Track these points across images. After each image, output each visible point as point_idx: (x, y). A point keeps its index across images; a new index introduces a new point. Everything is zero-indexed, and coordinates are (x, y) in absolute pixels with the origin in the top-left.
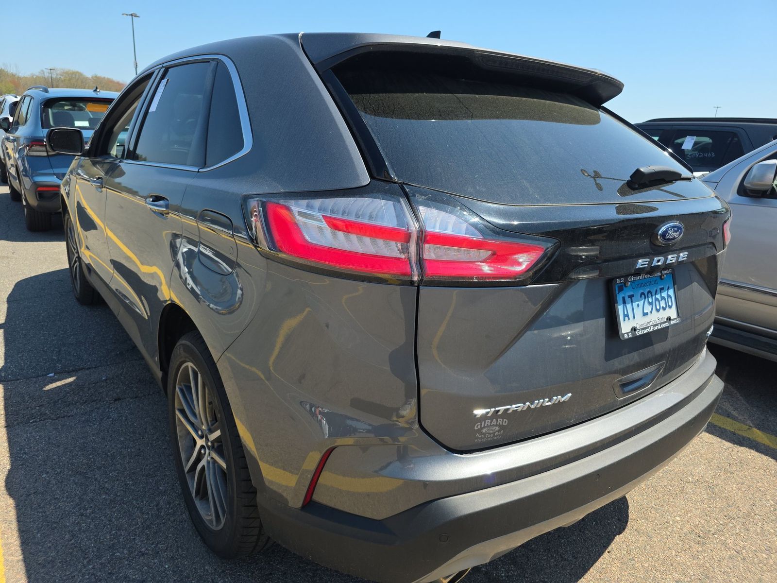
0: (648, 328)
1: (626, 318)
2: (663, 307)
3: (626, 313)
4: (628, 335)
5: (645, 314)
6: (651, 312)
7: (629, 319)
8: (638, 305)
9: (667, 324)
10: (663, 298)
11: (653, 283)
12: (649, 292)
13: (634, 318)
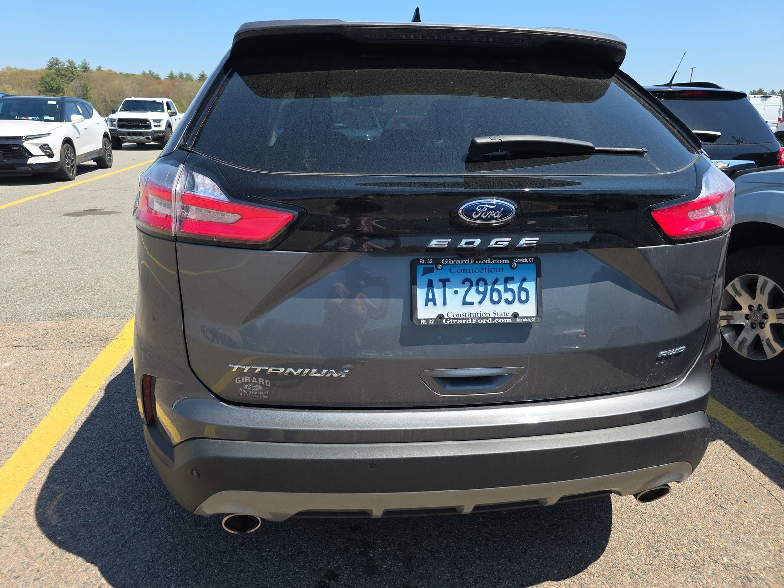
0: (466, 319)
1: (430, 303)
2: (507, 300)
4: (428, 322)
5: (467, 304)
6: (480, 302)
7: (435, 304)
8: (456, 292)
9: (508, 321)
10: (509, 290)
11: (495, 270)
12: (481, 280)
13: (445, 304)
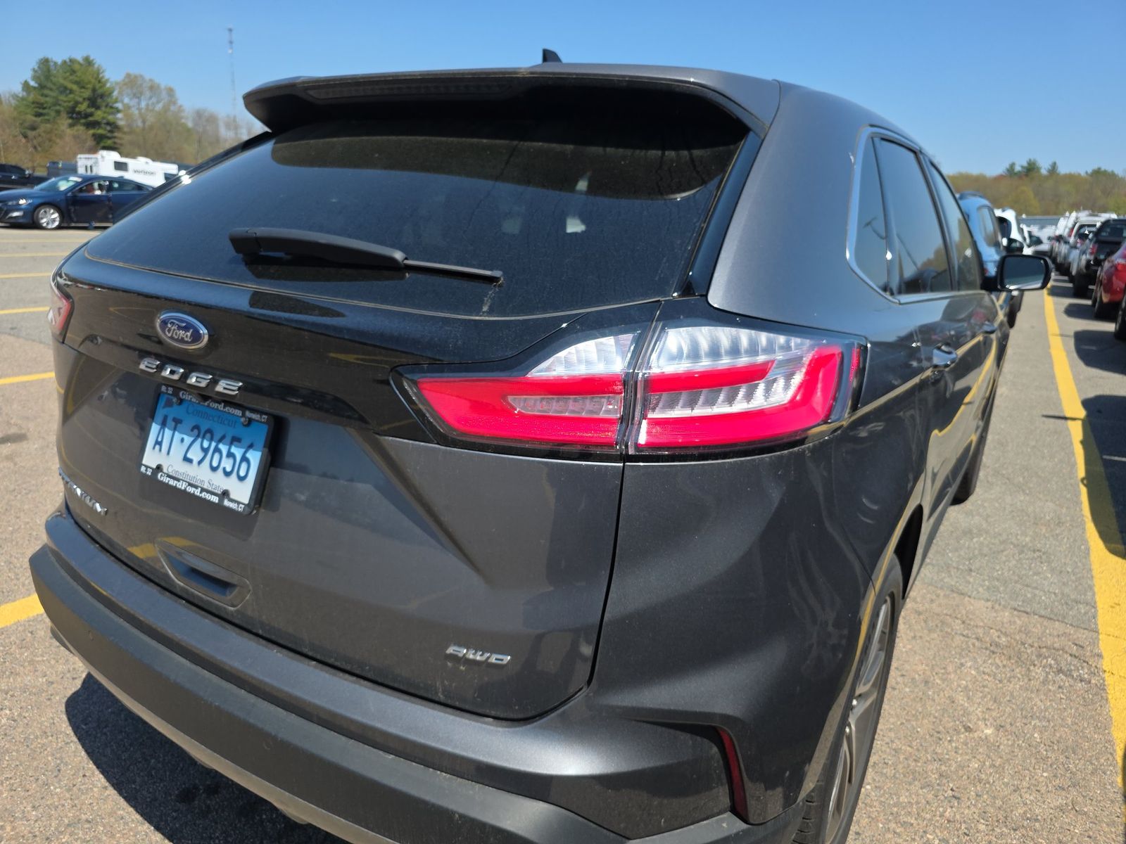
0: (178, 480)
1: (157, 447)
2: (224, 469)
3: (160, 439)
4: (146, 470)
5: (187, 460)
6: (200, 463)
7: (160, 450)
8: (182, 440)
9: (215, 499)
10: (230, 455)
11: (226, 422)
12: (209, 431)
13: (168, 453)
